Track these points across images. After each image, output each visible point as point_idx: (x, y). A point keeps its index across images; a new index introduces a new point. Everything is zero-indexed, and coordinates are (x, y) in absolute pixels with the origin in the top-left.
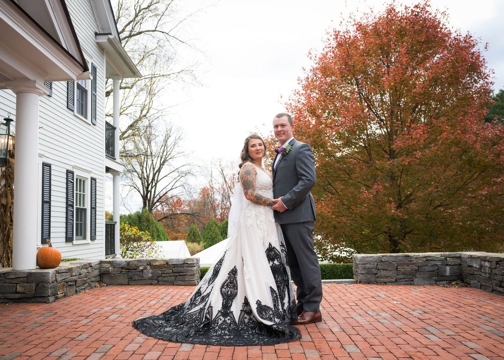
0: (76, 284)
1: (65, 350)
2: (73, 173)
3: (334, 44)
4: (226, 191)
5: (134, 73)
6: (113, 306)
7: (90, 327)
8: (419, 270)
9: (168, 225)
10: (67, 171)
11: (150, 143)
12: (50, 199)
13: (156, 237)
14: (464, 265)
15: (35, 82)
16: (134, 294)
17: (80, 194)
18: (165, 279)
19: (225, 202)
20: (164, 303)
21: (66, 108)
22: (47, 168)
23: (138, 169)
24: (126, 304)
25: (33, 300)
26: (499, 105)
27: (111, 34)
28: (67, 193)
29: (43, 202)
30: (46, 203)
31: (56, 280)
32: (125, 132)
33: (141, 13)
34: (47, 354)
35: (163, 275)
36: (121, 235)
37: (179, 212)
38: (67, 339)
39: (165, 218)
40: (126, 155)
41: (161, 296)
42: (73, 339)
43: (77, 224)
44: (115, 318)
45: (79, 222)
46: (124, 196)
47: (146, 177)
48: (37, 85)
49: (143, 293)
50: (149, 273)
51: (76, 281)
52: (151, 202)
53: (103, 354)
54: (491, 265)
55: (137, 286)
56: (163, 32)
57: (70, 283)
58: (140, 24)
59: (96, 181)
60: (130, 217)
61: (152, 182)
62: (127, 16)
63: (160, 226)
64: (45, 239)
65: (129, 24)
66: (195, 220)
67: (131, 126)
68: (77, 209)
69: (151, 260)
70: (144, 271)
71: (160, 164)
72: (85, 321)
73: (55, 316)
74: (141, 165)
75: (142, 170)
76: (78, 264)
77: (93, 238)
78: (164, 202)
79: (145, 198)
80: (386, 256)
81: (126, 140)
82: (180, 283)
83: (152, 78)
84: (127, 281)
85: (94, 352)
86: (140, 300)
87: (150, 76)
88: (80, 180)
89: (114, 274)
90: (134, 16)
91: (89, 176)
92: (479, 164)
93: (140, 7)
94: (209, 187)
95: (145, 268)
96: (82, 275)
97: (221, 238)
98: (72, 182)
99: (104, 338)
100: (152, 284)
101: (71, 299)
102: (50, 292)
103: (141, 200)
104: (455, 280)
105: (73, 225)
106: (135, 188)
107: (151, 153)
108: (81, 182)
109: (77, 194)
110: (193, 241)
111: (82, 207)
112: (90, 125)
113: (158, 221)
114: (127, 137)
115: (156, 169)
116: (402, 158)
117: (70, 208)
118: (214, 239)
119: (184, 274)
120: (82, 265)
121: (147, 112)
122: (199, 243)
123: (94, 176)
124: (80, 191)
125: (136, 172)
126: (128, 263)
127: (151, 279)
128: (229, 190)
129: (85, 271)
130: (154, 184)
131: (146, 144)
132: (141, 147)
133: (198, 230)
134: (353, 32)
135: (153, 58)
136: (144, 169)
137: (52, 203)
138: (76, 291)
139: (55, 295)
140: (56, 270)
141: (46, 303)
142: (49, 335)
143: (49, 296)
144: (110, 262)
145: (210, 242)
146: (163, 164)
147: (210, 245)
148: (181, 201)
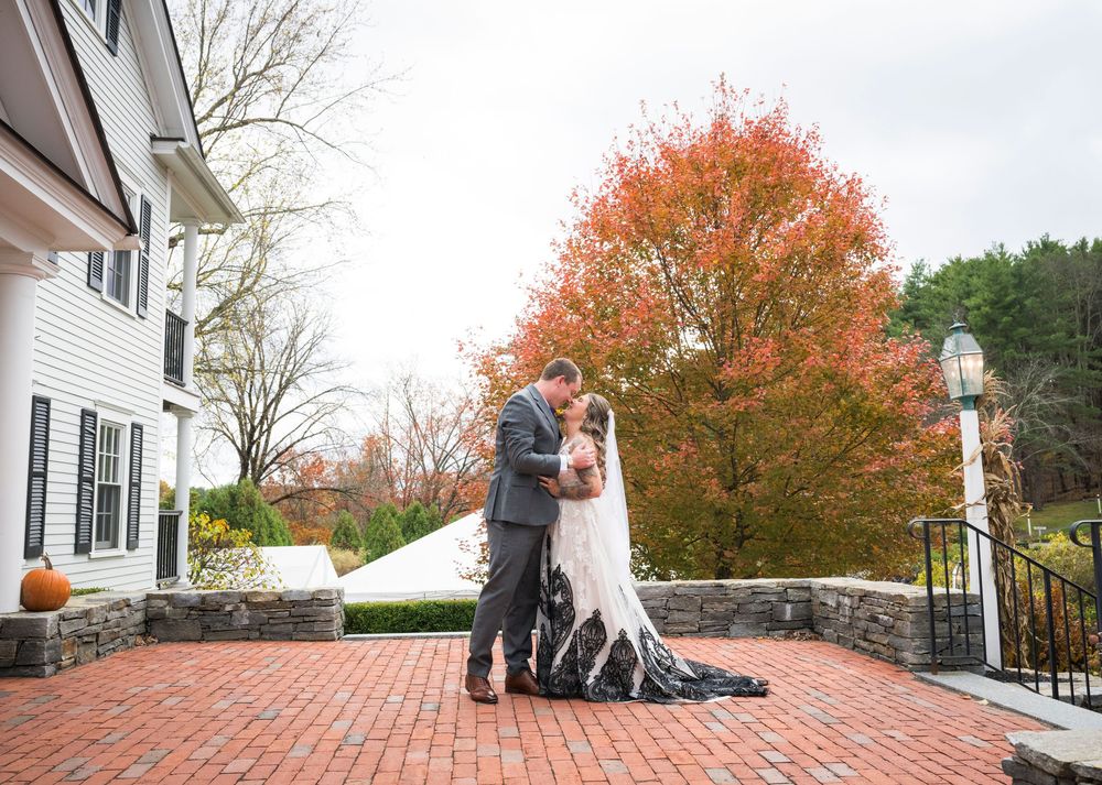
0: (97, 641)
1: (80, 761)
2: (94, 415)
3: (617, 181)
4: (417, 444)
5: (229, 214)
6: (170, 681)
7: (125, 720)
8: (739, 610)
9: (292, 512)
10: (83, 411)
11: (260, 341)
12: (45, 469)
13: (266, 539)
14: (816, 601)
15: (31, 255)
16: (212, 659)
17: (108, 458)
18: (276, 629)
19: (413, 468)
20: (270, 675)
21: (84, 286)
22: (41, 407)
23: (233, 395)
24: (196, 677)
25: (11, 672)
26: (939, 293)
27: (183, 140)
28: (81, 457)
29: (32, 475)
30: (38, 475)
31: (59, 633)
32: (206, 322)
33: (247, 82)
34: (48, 768)
35: (271, 621)
36: (190, 537)
37: (316, 486)
38: (83, 742)
39: (287, 497)
40: (206, 367)
41: (265, 663)
42: (94, 742)
43: (99, 517)
44: (174, 702)
45: (104, 513)
46: (200, 449)
47: (248, 412)
48: (34, 263)
49: (231, 657)
50: (244, 617)
51: (97, 635)
52: (258, 463)
53: (150, 765)
54: (852, 603)
55: (220, 643)
56: (291, 124)
57: (86, 639)
58: (246, 105)
59: (141, 429)
60: (213, 495)
61: (261, 423)
62: (217, 88)
63: (275, 515)
64: (33, 550)
65: (221, 103)
66: (351, 503)
67: (219, 310)
68: (101, 487)
69: (249, 593)
70: (235, 613)
71: (280, 385)
72: (116, 711)
73: (57, 702)
74: (239, 387)
75: (241, 398)
76: (101, 600)
77: (132, 545)
78: (285, 464)
79: (245, 455)
80: (684, 586)
81: (207, 337)
82: (304, 635)
83: (265, 214)
84: (198, 633)
85: (135, 762)
86: (223, 670)
87: (262, 211)
88: (110, 429)
89: (174, 620)
90: (232, 88)
91: (127, 421)
92: (869, 415)
93: (245, 71)
94: (381, 435)
95: (237, 609)
96: (110, 623)
97: (402, 540)
98: (92, 434)
99: (152, 739)
100: (248, 639)
101: (88, 669)
102: (46, 656)
103: (236, 459)
104: (799, 629)
105: (92, 519)
106: (225, 434)
107: (262, 364)
108: (112, 433)
109: (101, 456)
110: (345, 547)
111: (111, 483)
112: (133, 318)
113: (272, 504)
114: (209, 332)
115: (272, 396)
116: (734, 400)
117: (86, 486)
118: (387, 541)
119: (312, 619)
120: (111, 602)
121: (255, 283)
122: (356, 549)
123: (138, 420)
124: (108, 451)
125: (228, 401)
126: (203, 599)
127: (247, 628)
128: (422, 441)
129: (117, 614)
130: (265, 427)
131: (251, 345)
132: (240, 350)
133: (355, 522)
134: (653, 160)
135: (269, 174)
136: (246, 395)
137: (50, 477)
138: (98, 654)
139: (56, 662)
140: (60, 615)
141: (37, 677)
142: (48, 735)
143: (44, 664)
144: (166, 597)
145: (379, 549)
146: (285, 387)
147: (380, 555)
148: (321, 462)
